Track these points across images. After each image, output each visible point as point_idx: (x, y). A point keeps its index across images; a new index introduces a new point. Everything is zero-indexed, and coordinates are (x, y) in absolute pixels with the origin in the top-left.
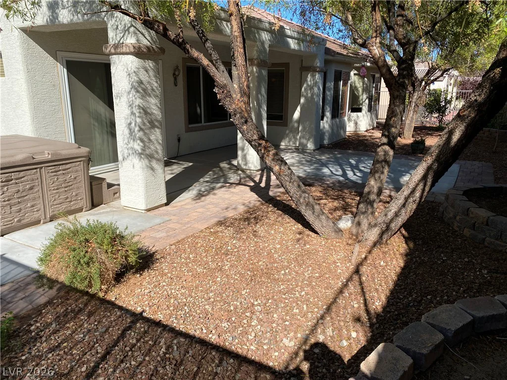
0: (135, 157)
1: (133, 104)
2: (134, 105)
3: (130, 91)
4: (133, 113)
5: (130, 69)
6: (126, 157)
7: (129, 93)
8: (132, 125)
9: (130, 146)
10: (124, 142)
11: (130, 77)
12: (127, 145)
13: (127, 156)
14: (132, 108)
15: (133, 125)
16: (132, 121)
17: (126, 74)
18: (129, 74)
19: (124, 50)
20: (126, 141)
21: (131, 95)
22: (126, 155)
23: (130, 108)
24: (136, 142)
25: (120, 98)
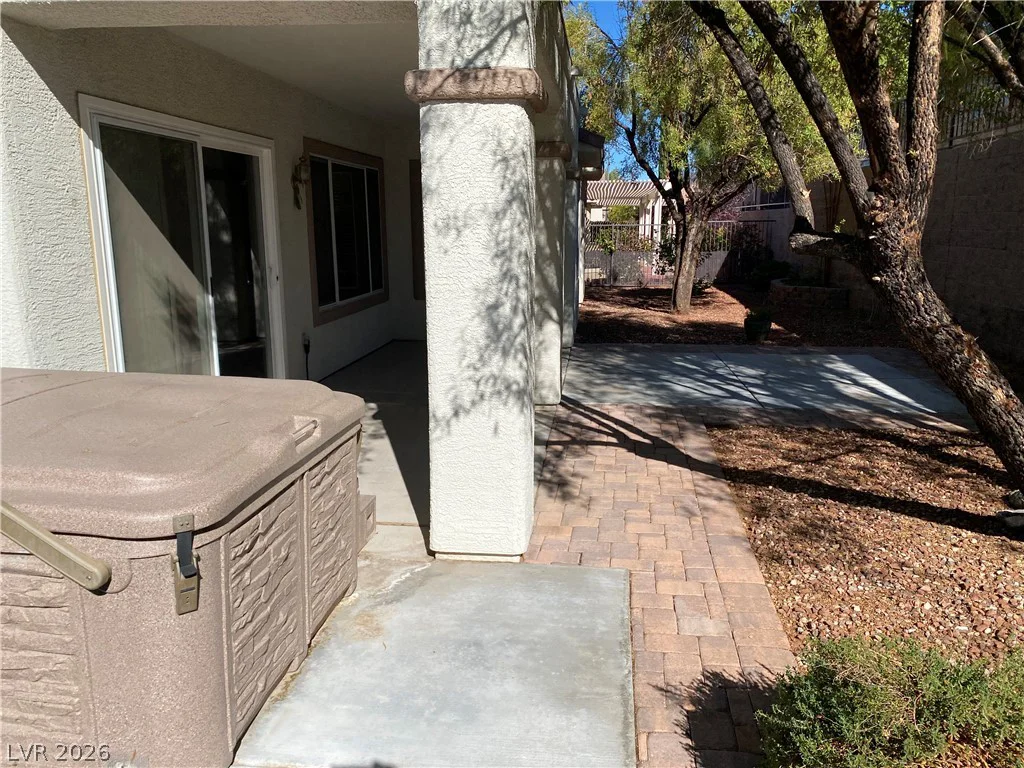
0: (505, 404)
1: (511, 248)
2: (516, 252)
3: (504, 211)
4: (507, 276)
5: (507, 145)
6: (467, 405)
7: (499, 215)
8: (501, 310)
9: (486, 371)
10: (465, 363)
11: (507, 168)
12: (476, 369)
13: (474, 403)
14: (510, 260)
15: (506, 310)
16: (505, 299)
17: (490, 159)
18: (505, 160)
19: (501, 86)
20: (474, 357)
21: (506, 223)
22: (466, 401)
23: (498, 262)
24: (515, 357)
25: (459, 232)
